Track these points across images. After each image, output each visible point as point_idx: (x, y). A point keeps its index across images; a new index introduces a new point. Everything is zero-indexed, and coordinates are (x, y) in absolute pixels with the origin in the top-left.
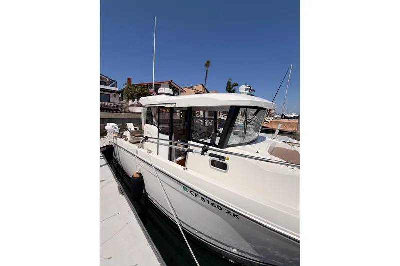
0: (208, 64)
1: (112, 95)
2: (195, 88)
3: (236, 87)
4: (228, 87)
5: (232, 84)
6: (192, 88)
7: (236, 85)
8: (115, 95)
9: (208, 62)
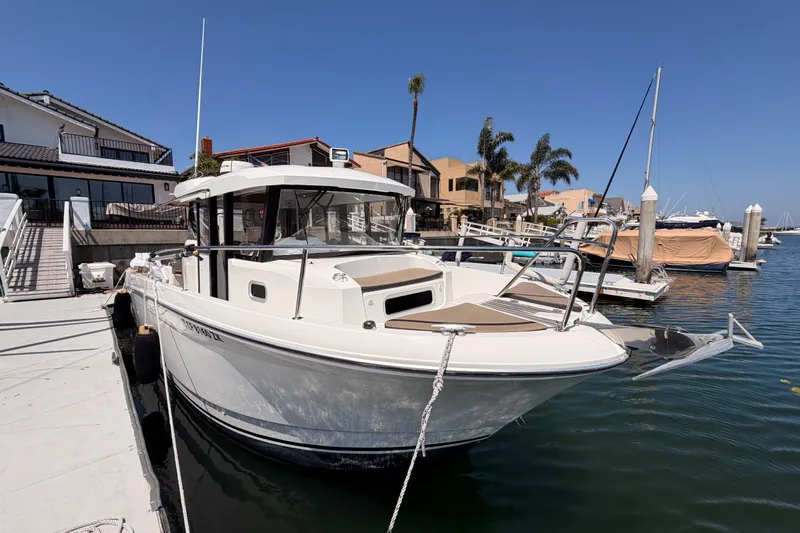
0: (417, 85)
1: (158, 184)
2: (388, 153)
3: (506, 145)
4: (481, 144)
5: (494, 136)
6: (379, 153)
7: (504, 139)
8: (166, 184)
9: (417, 81)
